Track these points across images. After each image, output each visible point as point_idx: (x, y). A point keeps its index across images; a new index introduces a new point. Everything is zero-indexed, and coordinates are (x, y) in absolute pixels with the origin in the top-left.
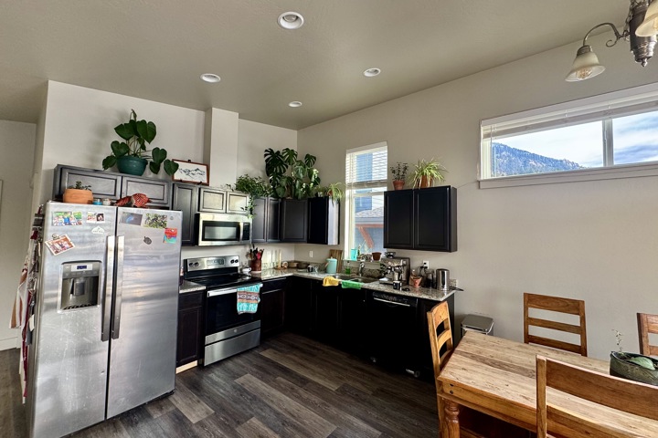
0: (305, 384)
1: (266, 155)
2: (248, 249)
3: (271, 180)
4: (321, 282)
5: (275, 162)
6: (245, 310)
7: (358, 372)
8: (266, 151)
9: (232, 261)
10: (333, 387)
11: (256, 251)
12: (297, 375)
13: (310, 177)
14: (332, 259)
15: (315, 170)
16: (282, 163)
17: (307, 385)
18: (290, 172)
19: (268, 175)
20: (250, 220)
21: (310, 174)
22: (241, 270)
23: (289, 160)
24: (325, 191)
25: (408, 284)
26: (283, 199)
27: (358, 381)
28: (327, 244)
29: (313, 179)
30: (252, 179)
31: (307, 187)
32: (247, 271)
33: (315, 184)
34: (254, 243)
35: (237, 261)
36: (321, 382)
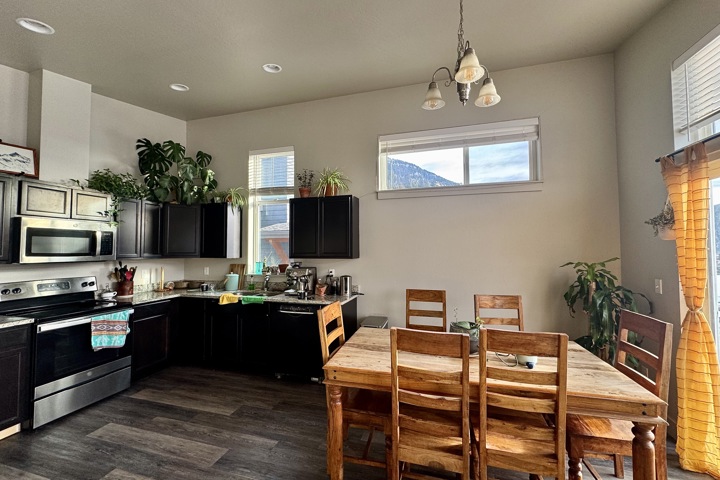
0: (192, 417)
1: (138, 147)
2: (111, 268)
3: (146, 179)
4: (217, 300)
5: (152, 156)
6: (105, 345)
7: (260, 391)
8: (139, 141)
9: (85, 284)
10: (228, 412)
11: (125, 269)
12: (182, 409)
13: (204, 178)
14: (232, 275)
15: (209, 171)
16: (163, 159)
17: (196, 417)
18: (174, 171)
19: (143, 173)
20: (113, 229)
21: (204, 176)
22: (100, 295)
23: (173, 156)
24: (223, 196)
25: (314, 293)
26: (165, 204)
27: (259, 400)
28: (225, 257)
29: (207, 182)
30: (116, 177)
31: (200, 192)
32: (109, 296)
33: (210, 187)
34: (120, 259)
35: (92, 284)
36: (213, 410)
